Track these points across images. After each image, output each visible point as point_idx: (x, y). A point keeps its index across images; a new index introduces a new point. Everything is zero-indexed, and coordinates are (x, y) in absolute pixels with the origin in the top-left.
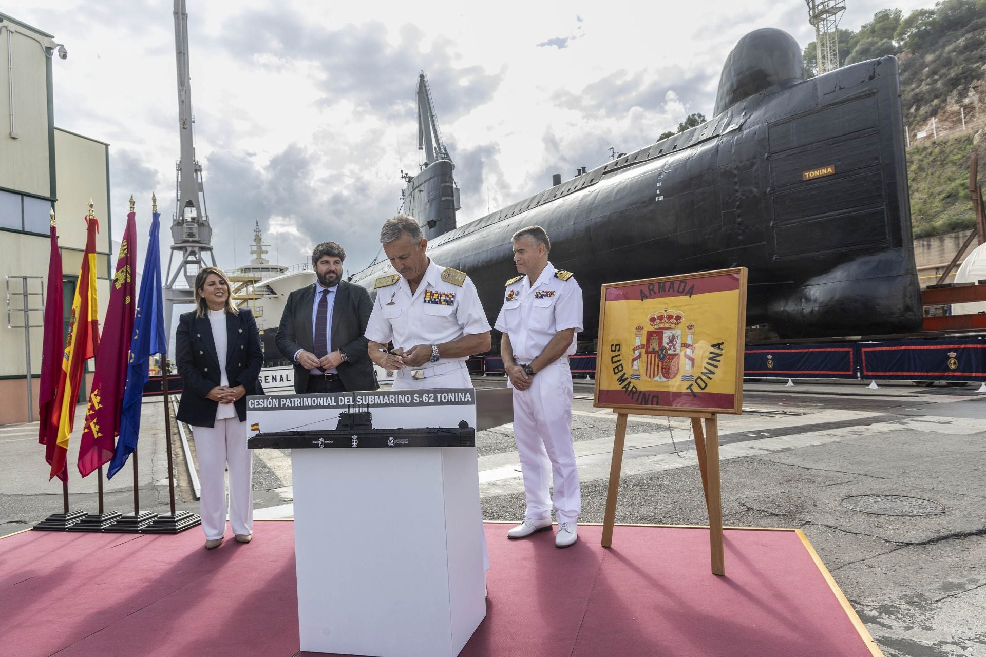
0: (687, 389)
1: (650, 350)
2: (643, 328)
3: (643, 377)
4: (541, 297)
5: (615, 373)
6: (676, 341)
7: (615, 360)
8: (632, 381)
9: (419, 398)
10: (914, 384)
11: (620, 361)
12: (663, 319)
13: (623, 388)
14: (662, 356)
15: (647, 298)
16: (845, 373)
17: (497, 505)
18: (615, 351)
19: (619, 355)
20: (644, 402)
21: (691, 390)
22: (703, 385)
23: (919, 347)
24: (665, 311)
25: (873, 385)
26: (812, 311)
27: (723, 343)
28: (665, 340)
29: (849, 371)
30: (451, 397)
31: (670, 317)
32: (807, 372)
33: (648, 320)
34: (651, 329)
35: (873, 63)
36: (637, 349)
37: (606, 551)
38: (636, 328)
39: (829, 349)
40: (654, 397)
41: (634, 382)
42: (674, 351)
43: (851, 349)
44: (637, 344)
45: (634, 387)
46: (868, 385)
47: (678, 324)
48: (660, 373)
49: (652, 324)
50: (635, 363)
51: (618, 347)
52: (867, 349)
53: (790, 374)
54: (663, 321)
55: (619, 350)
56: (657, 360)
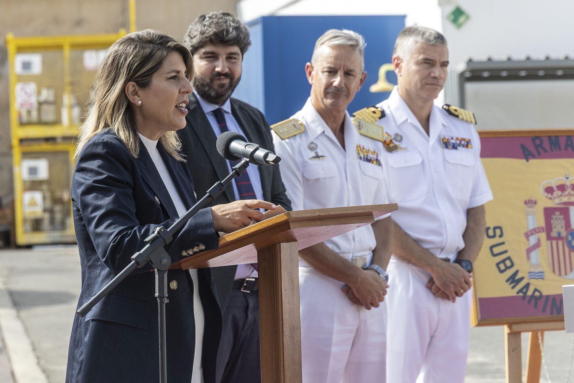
1: (554, 234)
2: (536, 203)
3: (548, 274)
5: (502, 272)
7: (496, 250)
8: (532, 281)
11: (506, 252)
12: (565, 190)
13: (518, 293)
15: (534, 157)
18: (494, 236)
19: (503, 243)
24: (567, 178)
33: (542, 191)
34: (550, 204)
36: (532, 234)
38: (526, 203)
41: (535, 284)
44: (531, 227)
45: (536, 290)
49: (550, 196)
50: (533, 254)
51: (498, 232)
54: (566, 193)
55: (501, 236)
56: (567, 250)
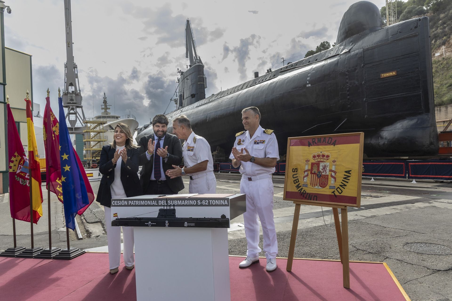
0: (332, 193)
1: (313, 172)
2: (309, 161)
3: (309, 186)
4: (258, 143)
5: (295, 183)
6: (326, 168)
7: (294, 176)
8: (303, 187)
9: (200, 202)
10: (434, 181)
11: (297, 177)
12: (320, 157)
13: (298, 191)
14: (319, 176)
15: (311, 145)
16: (401, 175)
17: (231, 245)
18: (295, 172)
19: (297, 174)
20: (309, 199)
21: (334, 193)
22: (340, 191)
23: (438, 163)
24: (321, 152)
25: (414, 182)
26: (384, 144)
27: (351, 171)
28: (321, 168)
29: (403, 174)
30: (217, 202)
31: (323, 156)
32: (381, 174)
33: (312, 157)
34: (314, 161)
35: (417, 20)
36: (306, 172)
37: (289, 273)
38: (306, 161)
39: (393, 163)
40: (315, 196)
41: (304, 188)
42: (325, 173)
43: (403, 163)
44: (306, 169)
45: (304, 191)
46: (412, 181)
47: (328, 159)
48: (318, 184)
49: (314, 159)
50: (305, 178)
51: (296, 170)
52: (412, 164)
53: (373, 175)
54: (320, 158)
55: (297, 172)
56: (316, 178)
